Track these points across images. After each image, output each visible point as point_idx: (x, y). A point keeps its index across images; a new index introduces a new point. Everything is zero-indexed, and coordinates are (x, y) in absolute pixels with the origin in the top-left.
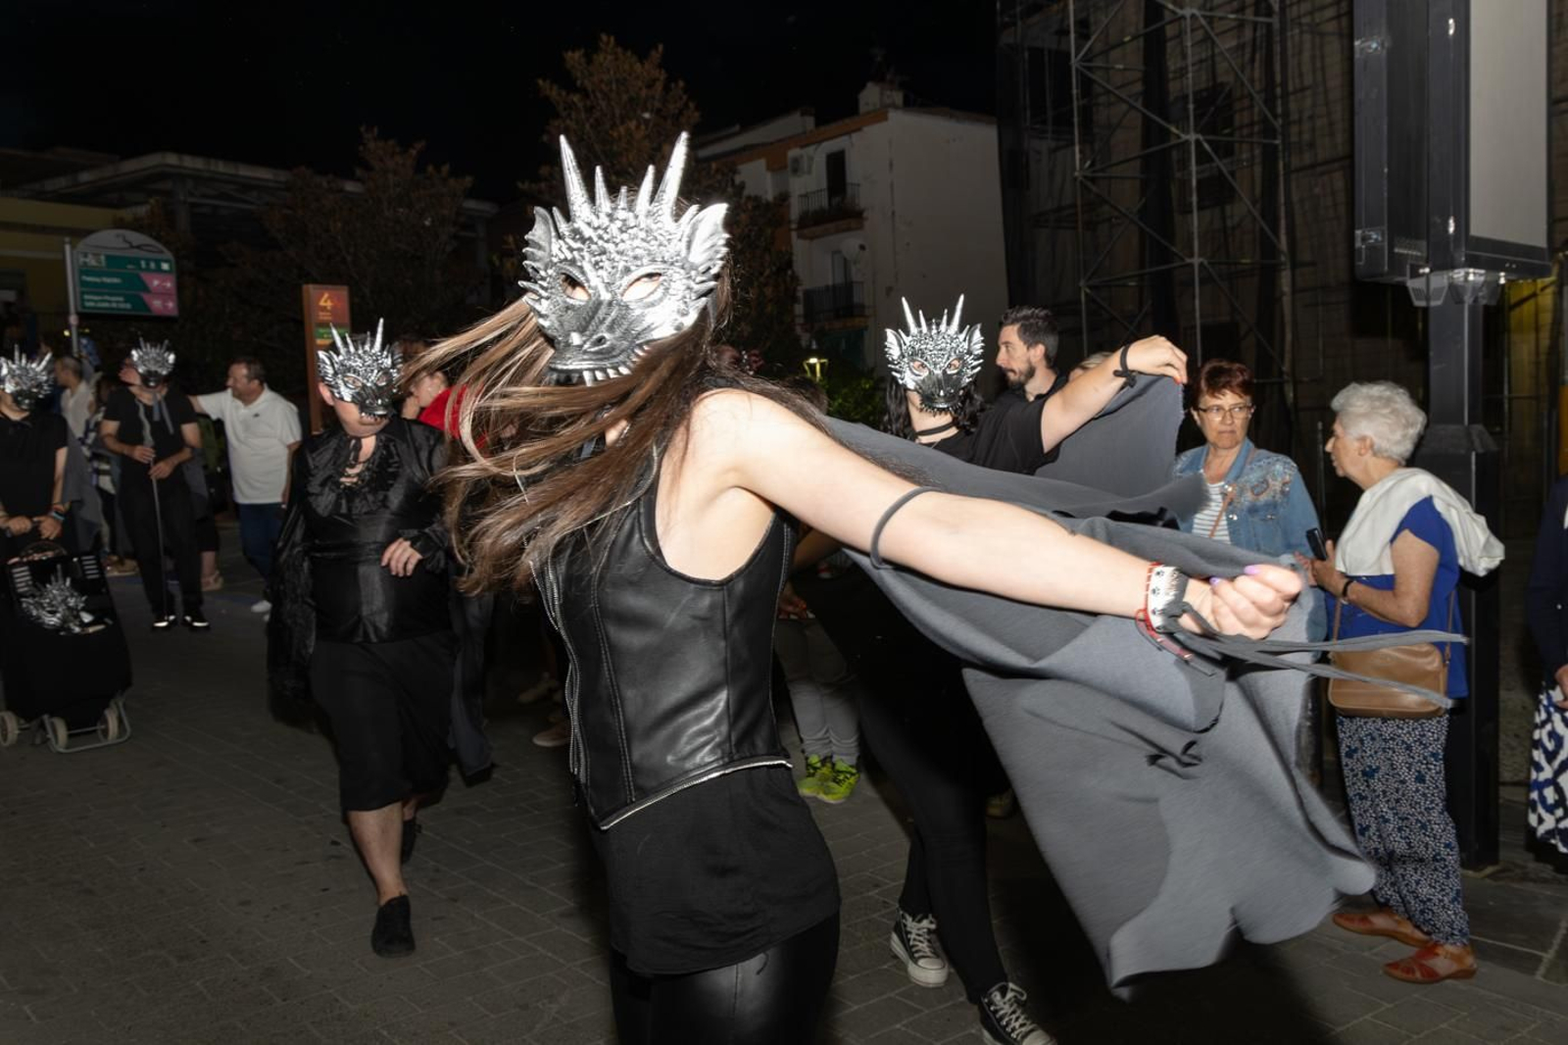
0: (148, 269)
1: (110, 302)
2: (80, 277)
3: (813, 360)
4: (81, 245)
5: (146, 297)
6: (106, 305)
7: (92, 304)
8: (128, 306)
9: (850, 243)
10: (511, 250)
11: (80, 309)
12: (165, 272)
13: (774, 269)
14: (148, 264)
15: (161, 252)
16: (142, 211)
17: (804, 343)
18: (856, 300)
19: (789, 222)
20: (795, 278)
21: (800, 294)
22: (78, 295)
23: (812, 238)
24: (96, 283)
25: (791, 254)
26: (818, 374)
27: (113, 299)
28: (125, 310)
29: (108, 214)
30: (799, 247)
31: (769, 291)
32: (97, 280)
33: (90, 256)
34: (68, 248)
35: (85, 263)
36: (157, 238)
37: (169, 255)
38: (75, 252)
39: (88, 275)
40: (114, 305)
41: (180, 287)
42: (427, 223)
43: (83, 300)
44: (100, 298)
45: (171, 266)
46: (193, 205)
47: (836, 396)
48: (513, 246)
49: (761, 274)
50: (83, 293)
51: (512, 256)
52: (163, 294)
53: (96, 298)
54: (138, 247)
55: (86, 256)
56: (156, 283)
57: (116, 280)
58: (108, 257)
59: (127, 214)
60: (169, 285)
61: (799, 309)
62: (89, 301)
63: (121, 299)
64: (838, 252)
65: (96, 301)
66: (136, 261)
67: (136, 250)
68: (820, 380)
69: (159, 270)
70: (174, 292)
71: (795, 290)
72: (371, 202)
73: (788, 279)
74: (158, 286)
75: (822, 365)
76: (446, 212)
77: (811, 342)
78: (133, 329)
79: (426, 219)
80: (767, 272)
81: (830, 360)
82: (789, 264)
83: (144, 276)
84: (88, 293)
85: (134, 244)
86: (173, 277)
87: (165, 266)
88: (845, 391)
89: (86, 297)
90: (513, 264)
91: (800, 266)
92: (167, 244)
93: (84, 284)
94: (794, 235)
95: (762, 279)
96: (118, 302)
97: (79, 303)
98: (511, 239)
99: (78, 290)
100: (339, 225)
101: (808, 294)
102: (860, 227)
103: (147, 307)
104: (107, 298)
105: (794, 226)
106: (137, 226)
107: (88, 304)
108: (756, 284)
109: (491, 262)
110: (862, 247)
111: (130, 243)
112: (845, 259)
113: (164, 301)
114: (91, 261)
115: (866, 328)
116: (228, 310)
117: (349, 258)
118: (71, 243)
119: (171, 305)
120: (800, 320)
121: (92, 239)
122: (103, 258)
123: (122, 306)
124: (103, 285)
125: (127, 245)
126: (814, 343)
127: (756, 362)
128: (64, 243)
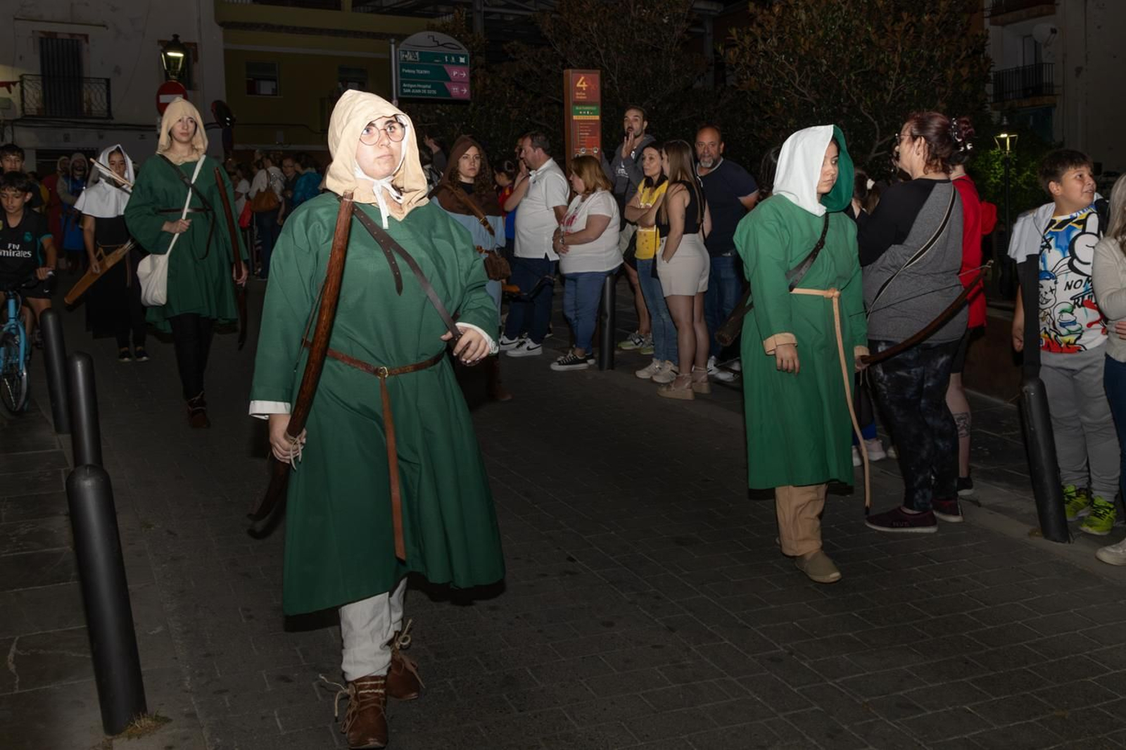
0: (449, 62)
1: (421, 89)
2: (401, 70)
3: (1004, 136)
4: (402, 45)
5: (446, 84)
6: (419, 91)
7: (409, 91)
8: (435, 92)
9: (1041, 28)
10: (734, 41)
11: (400, 95)
12: (462, 63)
13: (970, 51)
14: (449, 59)
15: (461, 49)
16: (448, 19)
17: (995, 119)
18: (1046, 79)
19: (983, 10)
20: (988, 60)
21: (991, 74)
22: (399, 82)
23: (1003, 24)
24: (412, 74)
25: (987, 38)
26: (1008, 149)
27: (425, 86)
28: (432, 95)
29: (424, 21)
30: (993, 31)
31: (965, 72)
32: (414, 72)
33: (408, 53)
34: (393, 46)
35: (405, 58)
36: (459, 39)
37: (465, 51)
38: (398, 49)
39: (406, 69)
40: (424, 91)
41: (473, 78)
42: (665, 21)
43: (402, 88)
44: (415, 86)
45: (466, 60)
46: (487, 13)
47: (1025, 169)
48: (736, 38)
49: (958, 56)
50: (402, 82)
51: (735, 46)
52: (460, 82)
53: (411, 86)
54: (442, 45)
55: (406, 53)
56: (455, 73)
57: (426, 72)
58: (421, 53)
59: (437, 22)
60: (465, 75)
61: (989, 89)
62: (407, 88)
63: (429, 87)
64: (1031, 36)
65: (411, 89)
66: (440, 56)
67: (441, 48)
68: (1009, 153)
69: (458, 63)
70: (468, 80)
71: (988, 71)
72: (620, 5)
73: (982, 61)
74: (456, 75)
75: (1012, 139)
76: (680, 11)
77: (1001, 120)
78: (438, 111)
79: (665, 18)
80: (964, 54)
81: (1019, 135)
82: (983, 46)
83: (446, 68)
84: (407, 82)
85: (440, 43)
86: (467, 68)
87: (462, 60)
88: (1032, 164)
89: (405, 85)
90: (735, 53)
91: (990, 51)
92: (465, 44)
93: (403, 75)
94: (987, 21)
95: (958, 61)
96: (427, 89)
97: (399, 92)
98: (734, 31)
99: (399, 79)
100: (595, 25)
101: (997, 75)
102: (1052, 12)
103: (448, 93)
104: (419, 86)
105: (987, 14)
106: (444, 30)
107: (405, 91)
108: (952, 65)
109: (716, 52)
110: (1054, 31)
111: (437, 42)
112: (1036, 42)
113: (461, 88)
114: (409, 57)
115: (1055, 106)
116: (508, 94)
117: (602, 52)
118: (394, 43)
119: (465, 91)
120: (991, 99)
121: (410, 40)
122: (417, 54)
123: (429, 92)
124: (417, 75)
125: (436, 44)
126: (1005, 120)
127: (964, 129)
128: (391, 43)
